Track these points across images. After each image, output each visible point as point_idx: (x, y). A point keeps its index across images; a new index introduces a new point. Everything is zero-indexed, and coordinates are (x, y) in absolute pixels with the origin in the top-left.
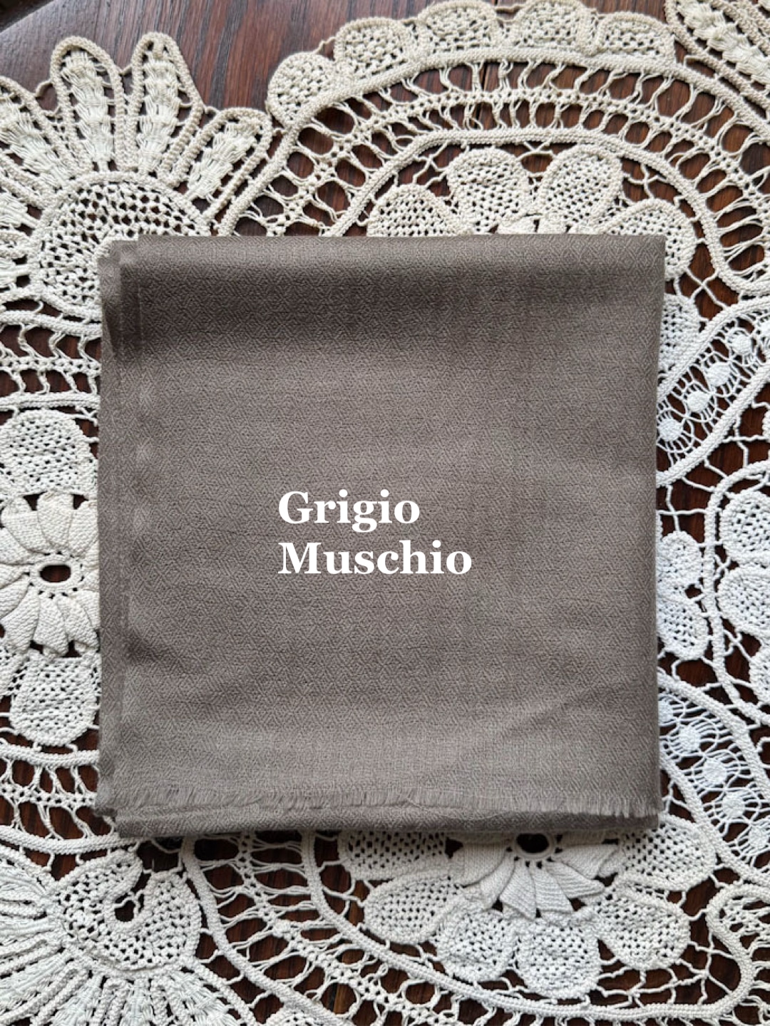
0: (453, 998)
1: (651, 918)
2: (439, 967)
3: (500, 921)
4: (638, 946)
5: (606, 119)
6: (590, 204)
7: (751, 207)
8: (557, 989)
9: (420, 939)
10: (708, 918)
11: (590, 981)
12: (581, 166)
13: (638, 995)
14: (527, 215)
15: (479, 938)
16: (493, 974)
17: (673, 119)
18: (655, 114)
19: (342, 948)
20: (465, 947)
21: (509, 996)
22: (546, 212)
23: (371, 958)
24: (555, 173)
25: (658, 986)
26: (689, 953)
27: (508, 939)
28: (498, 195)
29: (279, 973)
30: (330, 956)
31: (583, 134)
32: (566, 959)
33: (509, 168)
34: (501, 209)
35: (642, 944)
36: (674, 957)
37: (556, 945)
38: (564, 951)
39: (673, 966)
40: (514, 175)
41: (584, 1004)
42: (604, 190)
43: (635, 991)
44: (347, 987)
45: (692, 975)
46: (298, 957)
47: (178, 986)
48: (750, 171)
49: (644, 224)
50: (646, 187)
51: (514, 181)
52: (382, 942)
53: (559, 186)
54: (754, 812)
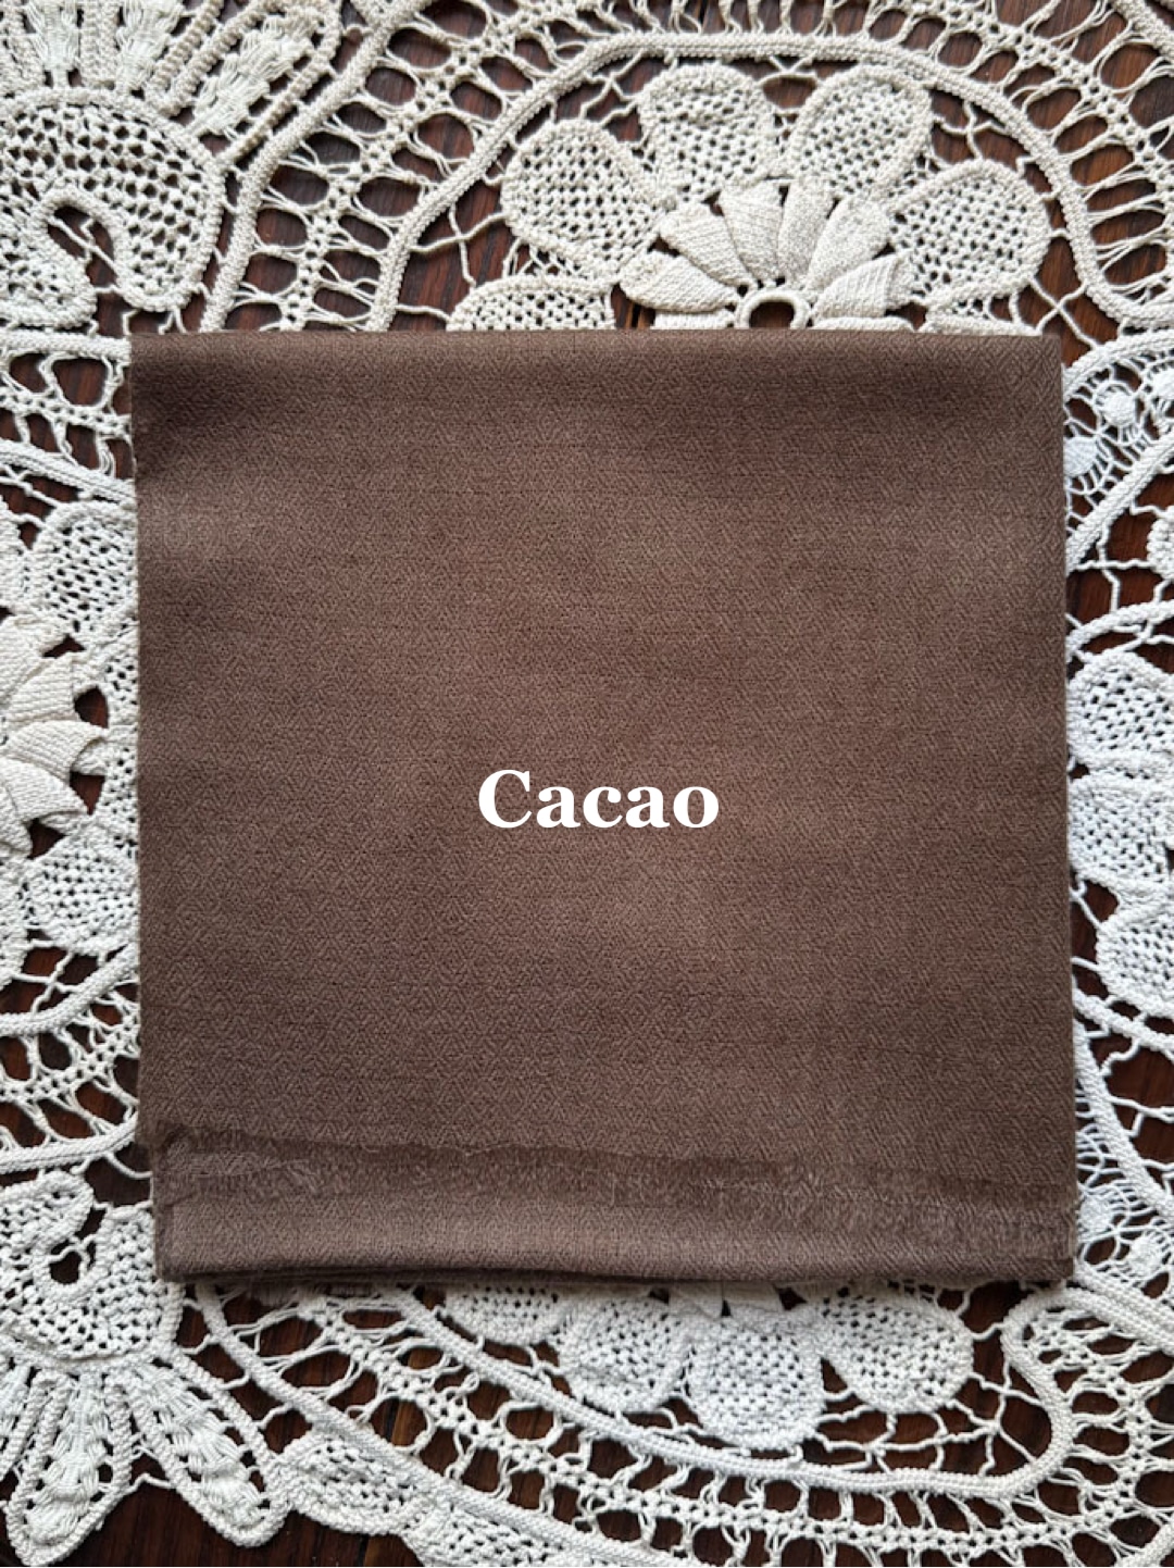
0: (582, 1435)
1: (909, 1330)
2: (560, 1384)
3: (664, 1317)
4: (886, 1374)
5: (908, 24)
6: (876, 164)
7: (1146, 180)
8: (752, 1433)
9: (533, 1337)
10: (1004, 1339)
11: (806, 1426)
12: (864, 101)
13: (882, 1453)
14: (769, 178)
15: (628, 1342)
16: (649, 1402)
17: (1021, 29)
18: (989, 19)
19: (407, 1344)
20: (604, 1355)
21: (673, 1439)
22: (800, 173)
23: (453, 1362)
24: (819, 110)
25: (916, 1441)
26: (968, 1391)
27: (675, 1347)
28: (721, 142)
29: (308, 1377)
30: (388, 1356)
31: (869, 47)
32: (769, 1386)
33: (742, 98)
34: (727, 167)
35: (893, 1371)
36: (945, 1396)
37: (752, 1363)
38: (765, 1373)
39: (942, 1410)
40: (751, 111)
41: (793, 1459)
42: (900, 142)
43: (878, 1446)
44: (412, 1406)
45: (972, 1427)
46: (336, 1354)
47: (147, 1387)
48: (1145, 122)
49: (964, 202)
50: (970, 140)
51: (750, 119)
52: (471, 1338)
53: (825, 131)
54: (1091, 1173)
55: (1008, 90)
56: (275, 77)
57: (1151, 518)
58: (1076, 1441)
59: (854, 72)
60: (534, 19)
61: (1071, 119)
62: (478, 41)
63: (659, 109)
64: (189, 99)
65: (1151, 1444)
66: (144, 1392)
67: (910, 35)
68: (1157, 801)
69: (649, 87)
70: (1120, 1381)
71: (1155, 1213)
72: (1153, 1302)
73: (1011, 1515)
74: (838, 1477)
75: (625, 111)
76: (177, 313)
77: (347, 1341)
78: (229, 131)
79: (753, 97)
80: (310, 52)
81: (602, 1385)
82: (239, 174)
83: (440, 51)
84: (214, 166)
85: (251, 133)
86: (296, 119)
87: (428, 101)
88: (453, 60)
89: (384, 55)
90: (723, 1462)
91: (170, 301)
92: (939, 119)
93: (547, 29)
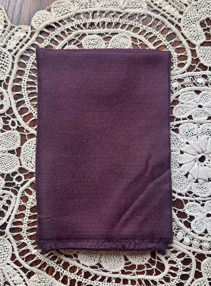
55: (145, 37)
56: (20, 39)
57: (173, 107)
58: (170, 269)
59: (118, 35)
60: (64, 28)
61: (156, 41)
62: (54, 32)
63: (86, 43)
64: (6, 44)
65: (182, 269)
66: (6, 270)
67: (128, 28)
68: (177, 155)
69: (84, 39)
70: (176, 258)
71: (181, 228)
72: (181, 244)
73: (158, 283)
74: (128, 277)
75: (80, 43)
76: (5, 80)
77: (41, 257)
78: (13, 49)
79: (101, 40)
80: (26, 35)
81: (86, 261)
82: (15, 56)
83: (48, 34)
84: (10, 55)
85: (16, 49)
86: (24, 47)
87: (46, 43)
88: (50, 36)
89: (39, 35)
90: (107, 275)
91: (4, 78)
92: (133, 42)
93: (66, 30)
